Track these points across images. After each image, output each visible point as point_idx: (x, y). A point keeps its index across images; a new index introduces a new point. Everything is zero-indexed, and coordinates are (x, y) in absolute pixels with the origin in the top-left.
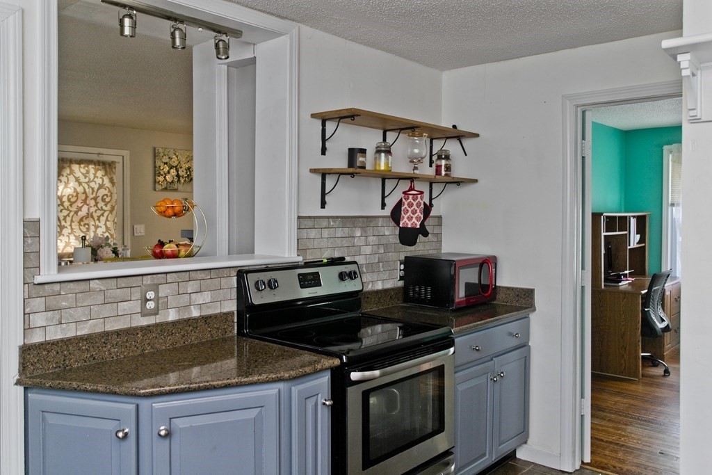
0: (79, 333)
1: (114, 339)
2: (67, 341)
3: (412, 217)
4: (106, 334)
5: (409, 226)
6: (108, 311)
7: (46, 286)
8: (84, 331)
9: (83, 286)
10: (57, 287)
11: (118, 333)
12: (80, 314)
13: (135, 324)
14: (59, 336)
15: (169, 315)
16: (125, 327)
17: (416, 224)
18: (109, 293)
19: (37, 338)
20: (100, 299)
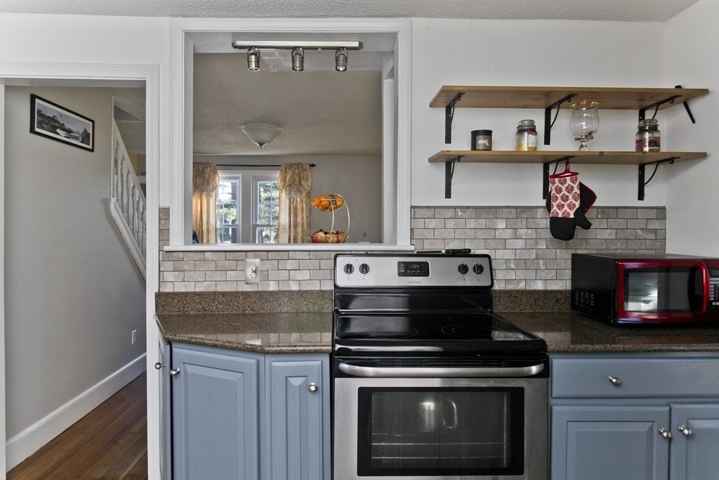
0: (197, 290)
1: (221, 298)
2: (186, 294)
3: (563, 205)
4: (215, 294)
5: (560, 216)
6: (218, 276)
7: (174, 254)
8: (200, 288)
9: (199, 256)
10: (181, 255)
11: (224, 294)
12: (198, 276)
13: (240, 289)
14: (183, 290)
15: (269, 286)
16: (232, 290)
17: (569, 214)
18: (219, 263)
19: (168, 289)
20: (213, 266)
